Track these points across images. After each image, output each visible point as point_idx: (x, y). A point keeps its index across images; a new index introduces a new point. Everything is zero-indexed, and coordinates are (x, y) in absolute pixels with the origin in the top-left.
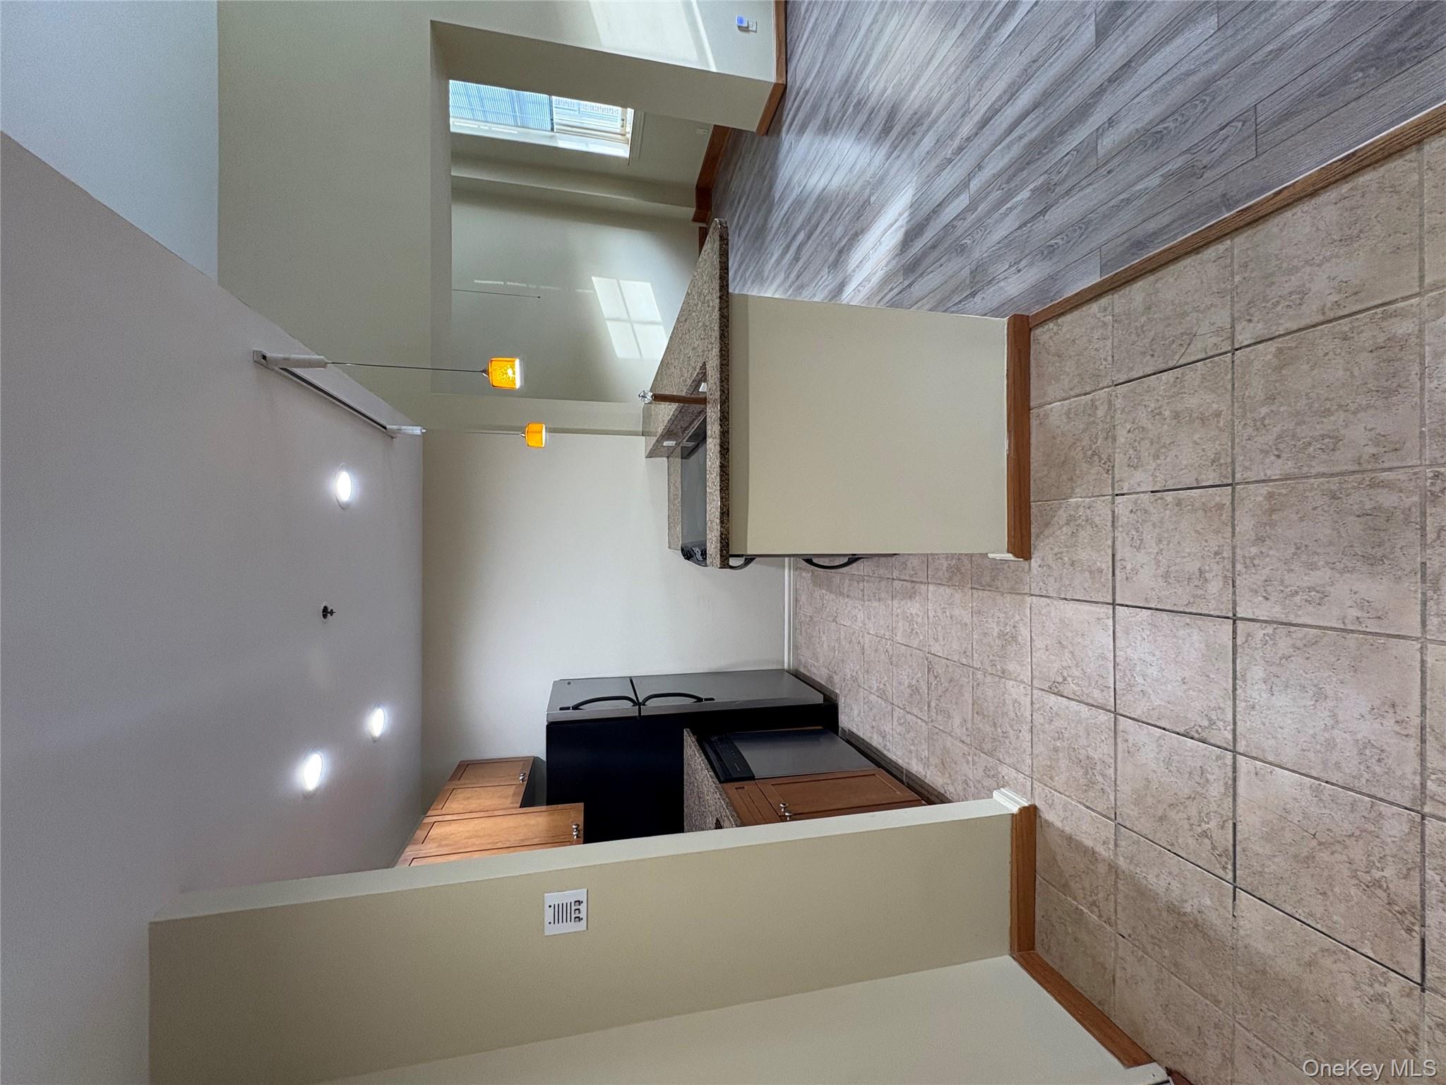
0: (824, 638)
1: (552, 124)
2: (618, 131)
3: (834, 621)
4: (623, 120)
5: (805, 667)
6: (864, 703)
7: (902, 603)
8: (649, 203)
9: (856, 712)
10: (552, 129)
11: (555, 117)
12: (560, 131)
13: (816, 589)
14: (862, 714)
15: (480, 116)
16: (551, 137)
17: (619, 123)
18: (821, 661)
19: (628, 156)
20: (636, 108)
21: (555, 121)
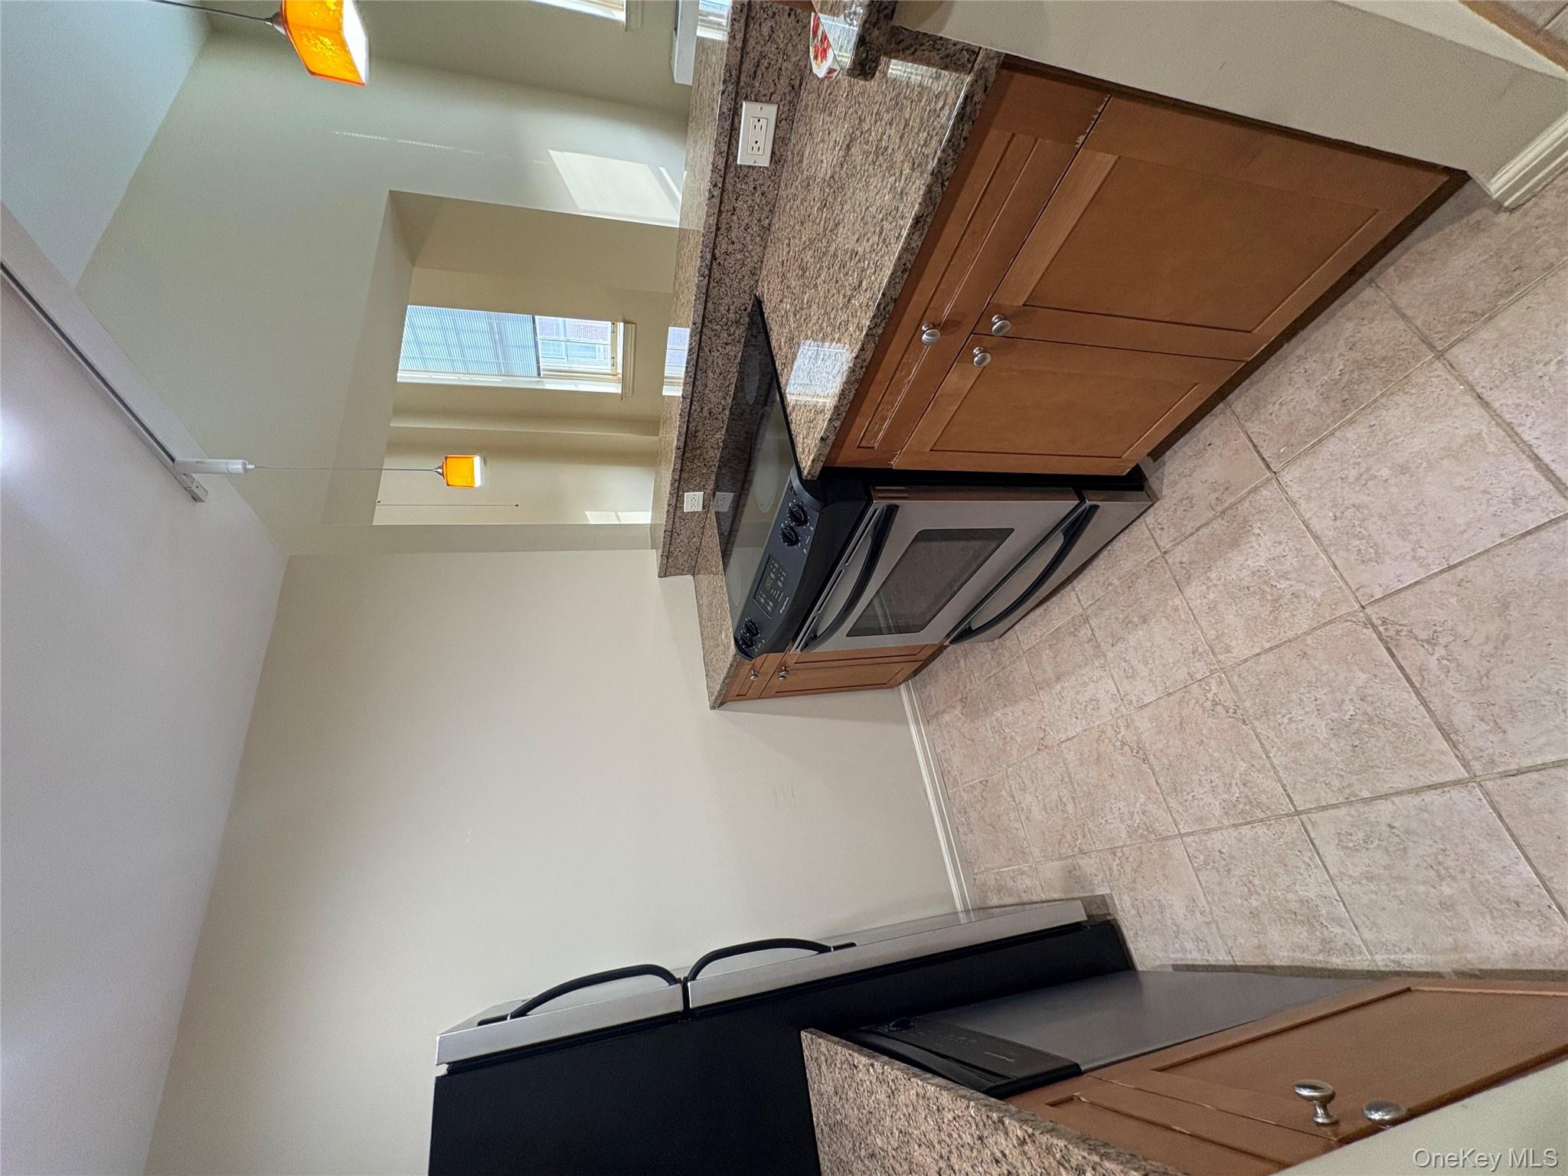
0: (1028, 799)
1: (539, 368)
2: (609, 372)
3: (1042, 747)
4: (613, 358)
5: (1000, 889)
6: (1196, 870)
7: (1213, 575)
8: (646, 437)
9: (1179, 908)
10: (539, 375)
11: (541, 364)
12: (547, 377)
13: (979, 723)
14: (1202, 902)
15: (460, 367)
16: (539, 382)
17: (609, 361)
18: (1036, 852)
19: (620, 392)
20: (626, 322)
21: (541, 367)
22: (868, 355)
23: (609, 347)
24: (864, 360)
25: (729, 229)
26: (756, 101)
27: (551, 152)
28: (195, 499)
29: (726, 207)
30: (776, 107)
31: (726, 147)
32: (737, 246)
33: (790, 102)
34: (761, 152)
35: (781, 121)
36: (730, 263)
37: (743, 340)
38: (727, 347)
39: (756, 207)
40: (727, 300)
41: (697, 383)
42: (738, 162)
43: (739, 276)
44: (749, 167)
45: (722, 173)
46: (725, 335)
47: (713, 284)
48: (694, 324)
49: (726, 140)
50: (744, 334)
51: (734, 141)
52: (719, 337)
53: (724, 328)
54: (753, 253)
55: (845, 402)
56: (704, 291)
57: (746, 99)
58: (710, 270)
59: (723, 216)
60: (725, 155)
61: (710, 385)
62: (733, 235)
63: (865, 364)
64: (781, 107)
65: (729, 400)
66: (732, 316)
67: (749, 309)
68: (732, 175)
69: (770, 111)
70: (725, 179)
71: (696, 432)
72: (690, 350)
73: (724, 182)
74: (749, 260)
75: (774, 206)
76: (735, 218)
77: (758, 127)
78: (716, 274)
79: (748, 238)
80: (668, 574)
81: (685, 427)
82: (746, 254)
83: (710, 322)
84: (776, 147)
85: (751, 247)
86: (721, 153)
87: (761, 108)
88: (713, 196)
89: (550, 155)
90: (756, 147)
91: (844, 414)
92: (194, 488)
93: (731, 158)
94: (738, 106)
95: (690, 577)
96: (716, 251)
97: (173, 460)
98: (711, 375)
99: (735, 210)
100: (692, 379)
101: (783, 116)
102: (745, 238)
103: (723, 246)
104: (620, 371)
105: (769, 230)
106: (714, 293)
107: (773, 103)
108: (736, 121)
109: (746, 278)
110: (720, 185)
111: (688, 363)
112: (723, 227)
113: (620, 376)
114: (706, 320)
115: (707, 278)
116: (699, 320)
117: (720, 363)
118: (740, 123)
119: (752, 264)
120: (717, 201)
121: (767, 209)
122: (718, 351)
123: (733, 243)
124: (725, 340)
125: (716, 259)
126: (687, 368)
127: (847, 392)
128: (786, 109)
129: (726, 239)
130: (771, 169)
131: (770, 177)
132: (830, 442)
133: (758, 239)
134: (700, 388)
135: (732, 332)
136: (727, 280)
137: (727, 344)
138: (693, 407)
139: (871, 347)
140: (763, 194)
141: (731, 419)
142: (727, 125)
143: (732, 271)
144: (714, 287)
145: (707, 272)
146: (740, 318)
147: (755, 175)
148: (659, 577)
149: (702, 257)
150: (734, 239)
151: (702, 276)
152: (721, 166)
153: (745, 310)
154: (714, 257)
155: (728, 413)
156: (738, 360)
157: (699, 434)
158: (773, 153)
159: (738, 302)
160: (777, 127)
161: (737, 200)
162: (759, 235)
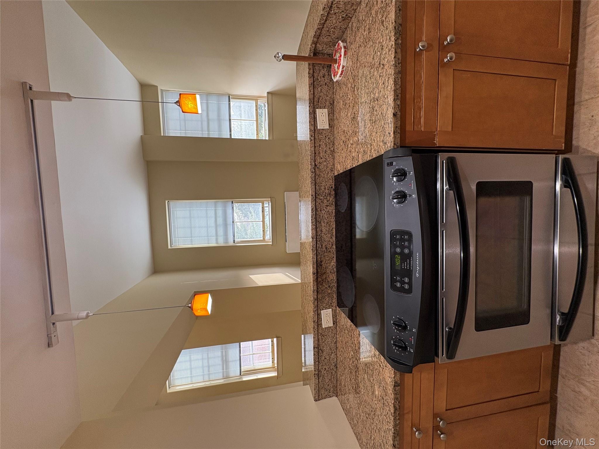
2: (271, 366)
4: (272, 359)
10: (240, 374)
11: (242, 368)
12: (244, 375)
16: (240, 378)
19: (276, 375)
20: (277, 337)
21: (242, 370)
22: (400, 56)
23: (271, 353)
24: (398, 59)
25: (319, 153)
26: (320, 109)
27: (250, 276)
28: (49, 346)
29: (317, 145)
30: (327, 109)
31: (313, 123)
32: (323, 160)
33: (331, 108)
34: (325, 123)
35: (329, 114)
36: (322, 167)
37: (334, 203)
38: (328, 208)
39: (328, 144)
40: (324, 184)
41: (318, 230)
42: (318, 128)
43: (327, 172)
44: (322, 129)
45: (313, 131)
46: (326, 201)
47: (317, 177)
48: (312, 196)
49: (313, 120)
50: (334, 200)
51: (316, 122)
52: (323, 202)
53: (325, 197)
54: (330, 162)
55: (398, 87)
56: (314, 179)
57: (317, 108)
58: (315, 169)
59: (316, 148)
60: (313, 125)
61: (324, 230)
62: (321, 155)
63: (400, 61)
64: (329, 110)
65: (334, 239)
66: (327, 191)
67: (334, 187)
68: (317, 133)
69: (326, 111)
70: (314, 133)
71: (321, 262)
72: (312, 209)
73: (314, 134)
74: (329, 165)
75: (334, 142)
76: (321, 148)
77: (323, 116)
78: (318, 172)
79: (327, 156)
80: (320, 398)
81: (315, 258)
82: (328, 162)
83: (318, 195)
84: (330, 122)
85: (328, 159)
86: (312, 125)
87: (323, 110)
88: (312, 140)
89: (250, 277)
90: (323, 122)
91: (400, 95)
92: (53, 336)
93: (316, 128)
94: (315, 111)
95: (335, 398)
96: (316, 163)
97: (53, 313)
98: (323, 224)
99: (320, 145)
100: (315, 226)
101: (330, 112)
102: (326, 156)
103: (318, 160)
104: (276, 365)
105: (334, 151)
106: (318, 181)
107: (326, 109)
108: (315, 115)
109: (330, 172)
110: (313, 136)
111: (312, 217)
112: (317, 152)
113: (276, 368)
114: (317, 195)
115: (314, 174)
116: (314, 194)
117: (326, 217)
118: (316, 116)
119: (331, 167)
120: (313, 141)
121: (331, 144)
122: (324, 210)
123: (322, 158)
124: (326, 204)
125: (316, 166)
126: (312, 220)
127: (397, 80)
128: (330, 110)
129: (319, 157)
130: (330, 129)
131: (330, 132)
132: (399, 116)
133: (331, 156)
134: (319, 233)
135: (328, 199)
136: (322, 174)
137: (327, 206)
138: (318, 245)
139: (399, 50)
140: (329, 138)
141: (337, 251)
142: (312, 116)
143: (323, 170)
144: (317, 179)
145: (314, 171)
146: (331, 192)
147: (325, 132)
148: (316, 400)
149: (311, 164)
150: (322, 157)
151: (312, 172)
152: (313, 129)
153: (332, 188)
154: (316, 165)
155: (335, 247)
156: (334, 214)
157: (323, 263)
158: (329, 124)
159: (328, 184)
160: (329, 116)
161: (320, 141)
162: (331, 154)
